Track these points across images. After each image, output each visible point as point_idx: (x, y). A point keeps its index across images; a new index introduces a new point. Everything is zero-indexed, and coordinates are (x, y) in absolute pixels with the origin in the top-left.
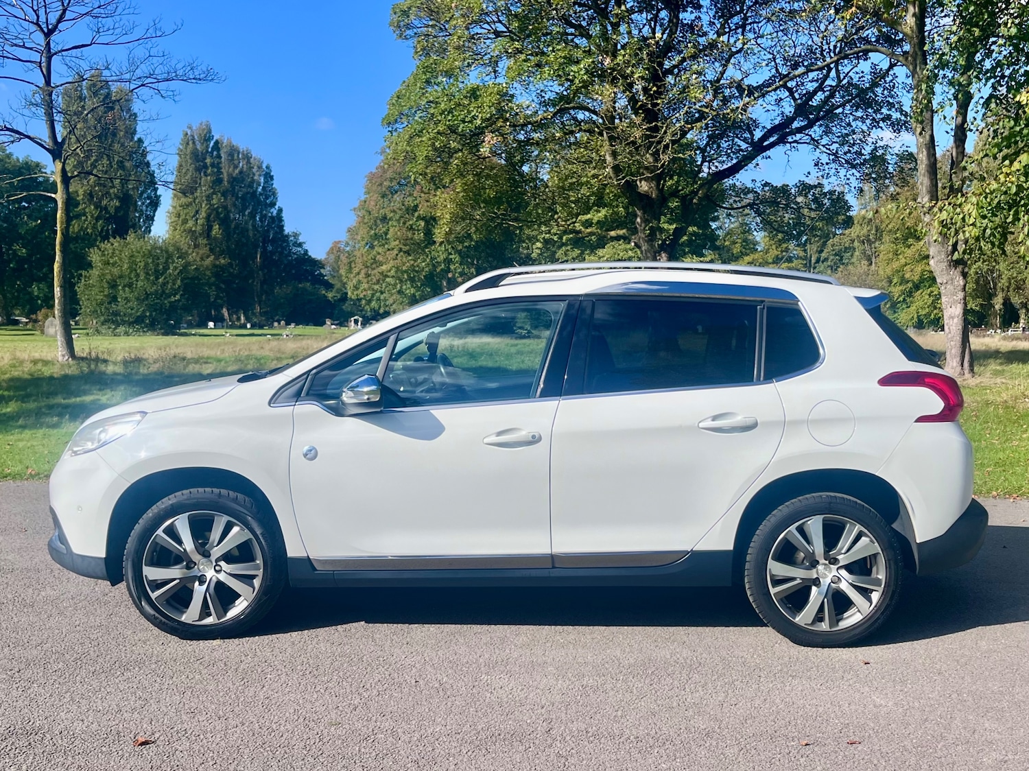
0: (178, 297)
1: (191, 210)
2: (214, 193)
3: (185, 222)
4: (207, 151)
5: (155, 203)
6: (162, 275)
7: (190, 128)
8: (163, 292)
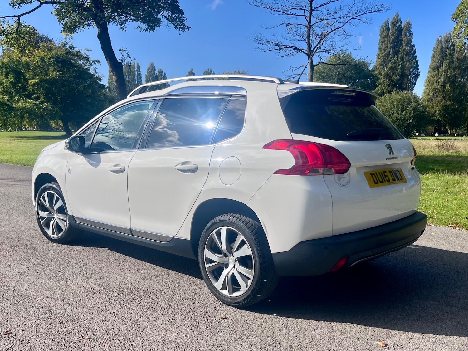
0: (411, 121)
1: (436, 79)
2: (448, 69)
3: (433, 84)
4: (448, 48)
5: (417, 76)
6: (405, 110)
7: (441, 37)
8: (405, 118)
